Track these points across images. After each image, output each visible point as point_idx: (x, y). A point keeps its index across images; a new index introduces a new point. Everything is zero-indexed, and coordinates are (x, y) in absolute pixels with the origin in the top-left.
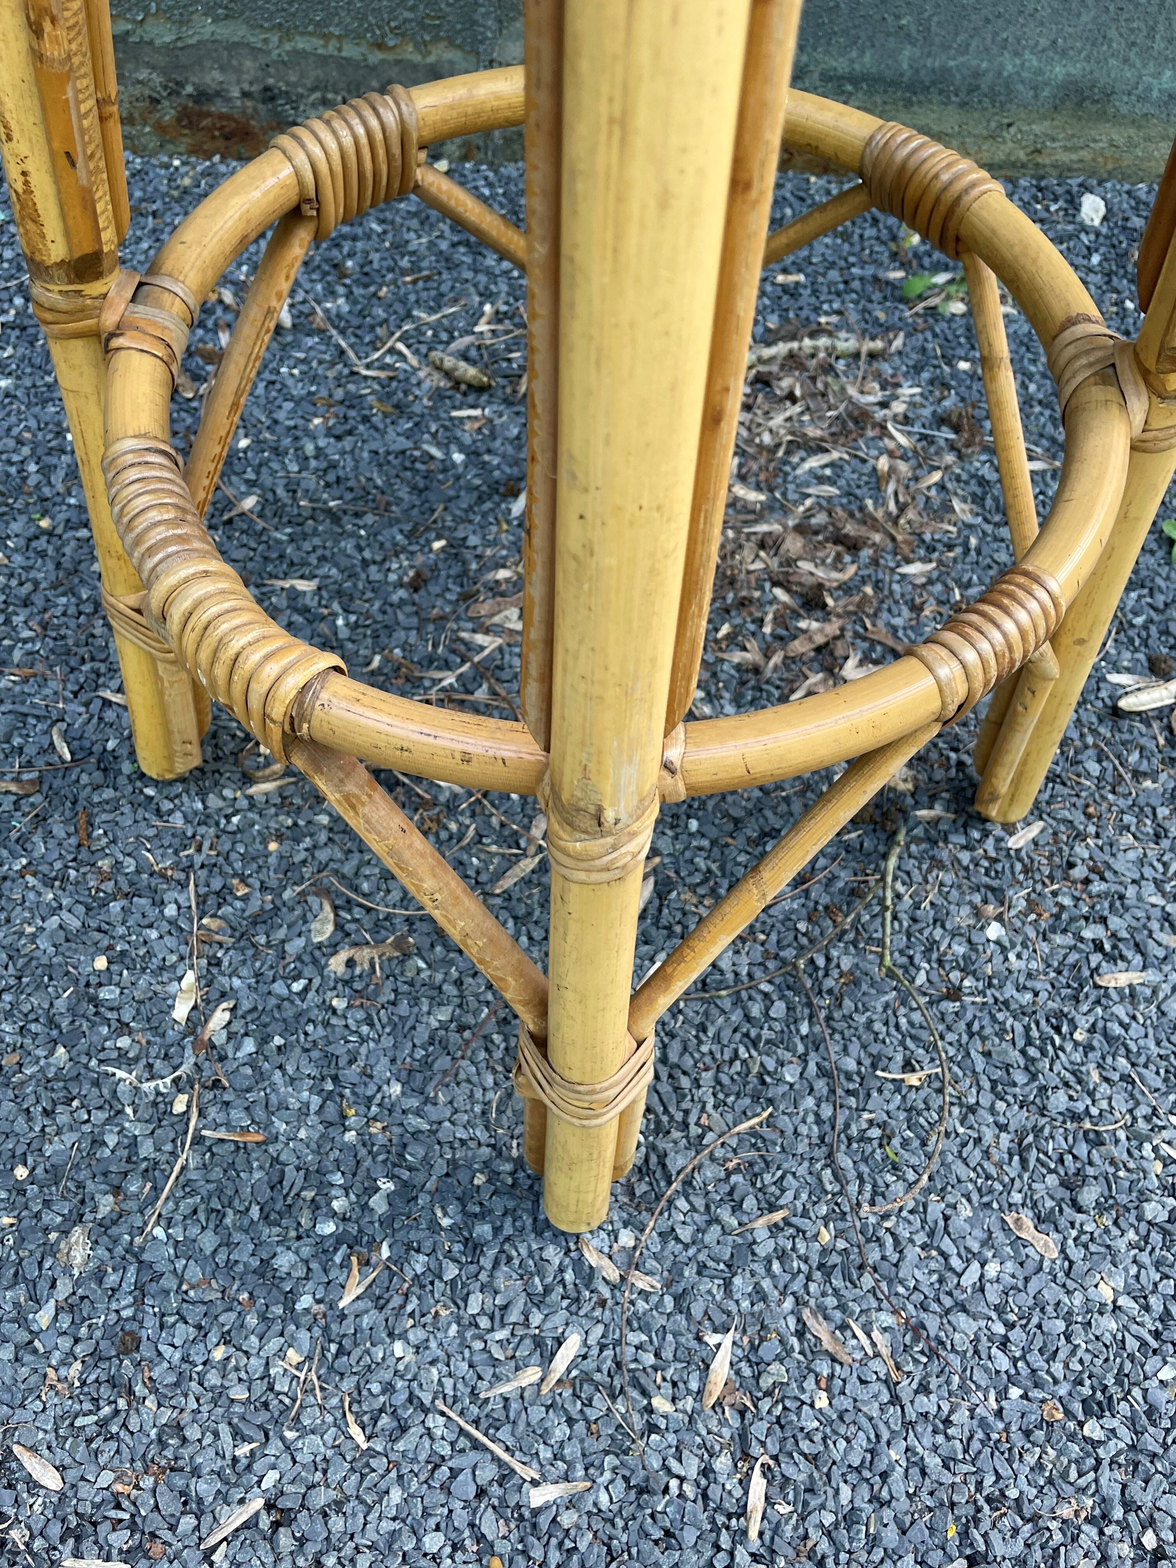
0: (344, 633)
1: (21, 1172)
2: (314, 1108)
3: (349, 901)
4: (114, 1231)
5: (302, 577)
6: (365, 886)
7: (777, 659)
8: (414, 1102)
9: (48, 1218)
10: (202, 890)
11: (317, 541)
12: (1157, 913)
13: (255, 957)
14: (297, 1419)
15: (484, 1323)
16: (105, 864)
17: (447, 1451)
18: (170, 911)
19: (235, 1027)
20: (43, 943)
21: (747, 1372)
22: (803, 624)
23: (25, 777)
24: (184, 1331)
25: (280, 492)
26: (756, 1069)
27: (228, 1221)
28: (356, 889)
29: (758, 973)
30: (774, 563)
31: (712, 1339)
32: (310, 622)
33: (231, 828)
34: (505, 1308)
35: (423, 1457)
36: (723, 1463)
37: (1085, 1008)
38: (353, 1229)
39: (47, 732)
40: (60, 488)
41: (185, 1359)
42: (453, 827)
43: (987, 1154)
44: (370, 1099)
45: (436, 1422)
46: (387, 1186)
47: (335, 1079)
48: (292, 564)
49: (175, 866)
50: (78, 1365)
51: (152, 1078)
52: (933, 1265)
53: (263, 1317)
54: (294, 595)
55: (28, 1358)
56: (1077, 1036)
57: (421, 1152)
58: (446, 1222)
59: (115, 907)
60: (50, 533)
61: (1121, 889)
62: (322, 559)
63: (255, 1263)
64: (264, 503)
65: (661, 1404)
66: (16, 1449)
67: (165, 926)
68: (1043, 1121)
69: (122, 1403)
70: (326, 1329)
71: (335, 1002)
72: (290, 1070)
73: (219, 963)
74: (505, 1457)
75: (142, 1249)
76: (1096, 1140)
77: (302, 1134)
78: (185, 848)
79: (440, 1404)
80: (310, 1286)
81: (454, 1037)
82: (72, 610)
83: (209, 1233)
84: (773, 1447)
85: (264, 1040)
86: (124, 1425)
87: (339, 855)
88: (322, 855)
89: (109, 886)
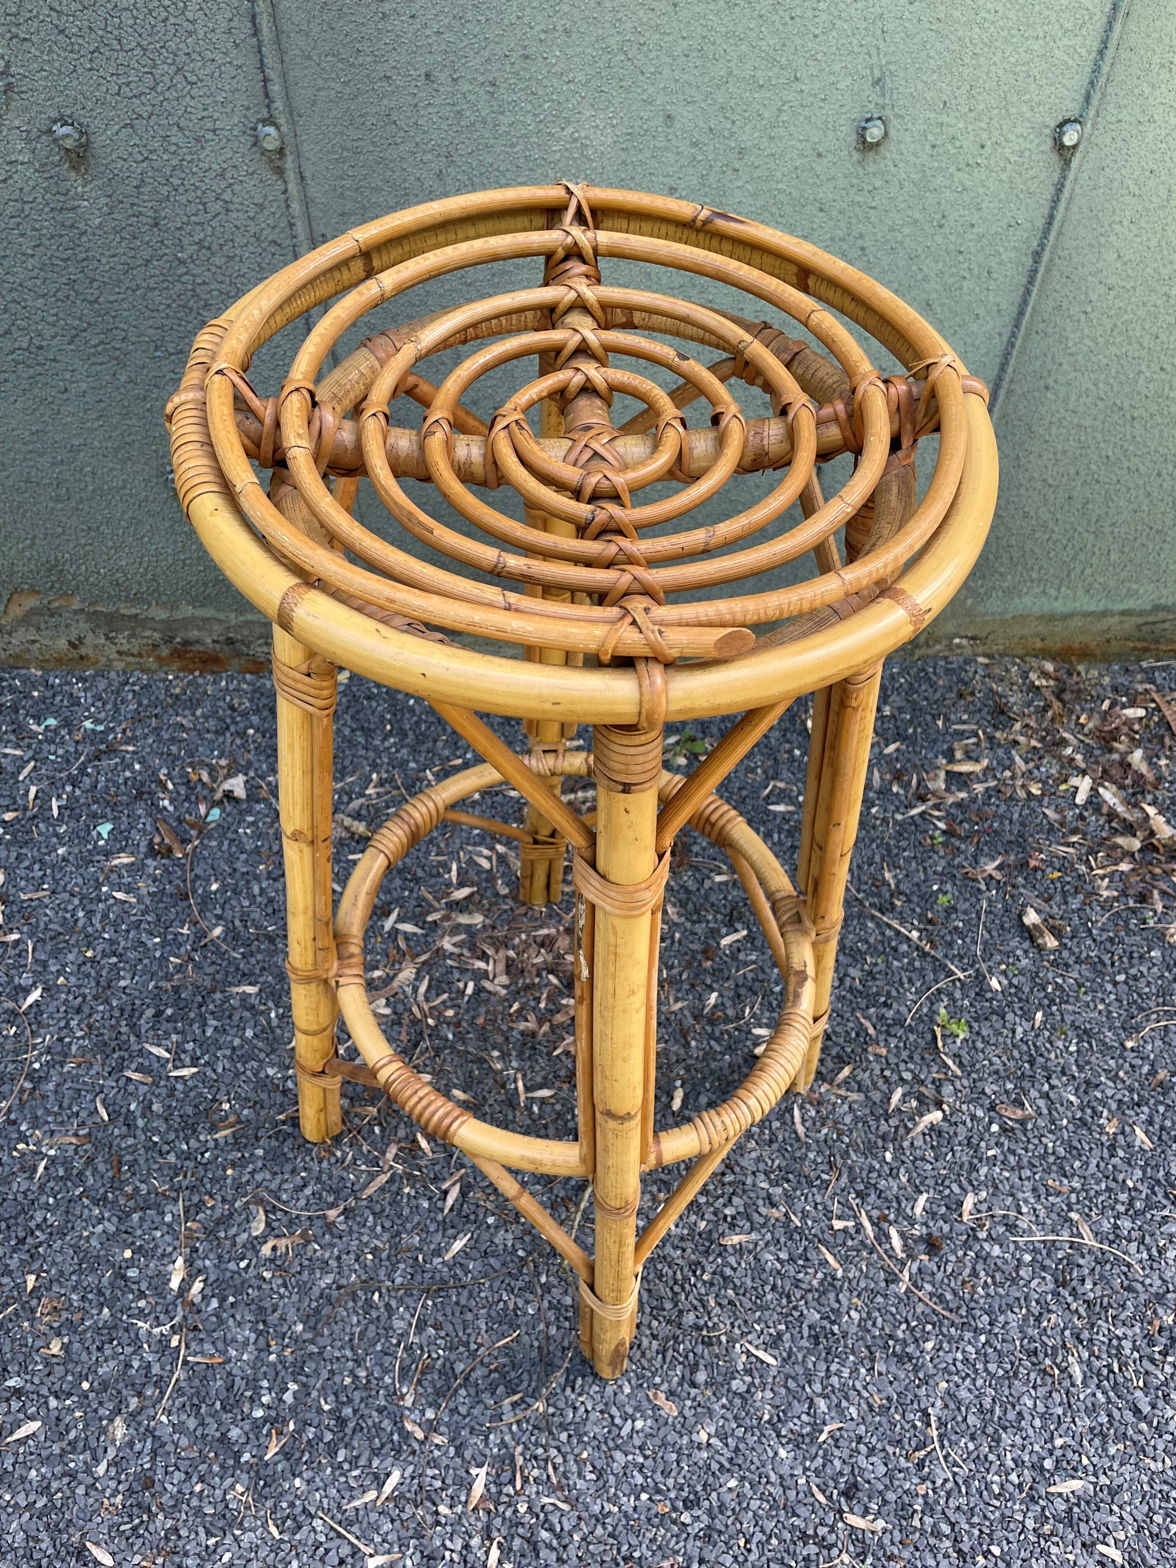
0: (275, 1022)
1: (86, 1385)
2: (252, 1340)
3: (274, 1207)
4: (139, 1418)
5: (250, 984)
6: (284, 1197)
7: (546, 1027)
8: (309, 1336)
9: (101, 1412)
10: (187, 1203)
11: (260, 957)
12: (763, 1194)
13: (218, 1245)
14: (241, 1523)
15: (346, 1466)
16: (129, 1189)
17: (323, 1539)
18: (168, 1218)
19: (206, 1292)
20: (94, 1242)
21: (493, 1489)
22: (564, 1002)
23: (81, 1133)
24: (178, 1476)
25: (237, 923)
26: (511, 1306)
27: (203, 1411)
28: (279, 1199)
29: (518, 1246)
30: (550, 958)
31: (474, 1471)
32: (254, 1016)
33: (204, 1161)
34: (357, 1457)
35: (310, 1543)
36: (475, 1542)
37: (711, 1259)
38: (273, 1413)
39: (93, 1101)
40: (98, 926)
41: (179, 1492)
42: (339, 1154)
43: (643, 1354)
44: (285, 1334)
45: (317, 1523)
46: (293, 1387)
47: (264, 1322)
48: (244, 975)
49: (171, 1189)
50: (120, 1497)
51: (159, 1325)
52: (605, 1423)
53: (222, 1466)
54: (245, 996)
55: (93, 1493)
56: (705, 1277)
57: (314, 1366)
58: (326, 1407)
59: (136, 1217)
60: (92, 960)
61: (743, 1178)
62: (263, 969)
63: (218, 1435)
64: (226, 932)
65: (443, 1509)
66: (88, 1544)
67: (165, 1228)
68: (678, 1332)
69: (145, 1517)
70: (257, 1472)
71: (265, 1274)
72: (238, 1317)
73: (197, 1250)
74: (355, 1541)
75: (155, 1429)
76: (708, 1343)
77: (245, 1357)
78: (177, 1175)
79: (320, 1514)
80: (249, 1447)
81: (335, 1293)
82: (107, 1015)
83: (192, 1418)
84: (504, 1532)
85: (223, 1300)
86: (146, 1529)
87: (268, 1177)
88: (259, 1177)
89: (131, 1203)
